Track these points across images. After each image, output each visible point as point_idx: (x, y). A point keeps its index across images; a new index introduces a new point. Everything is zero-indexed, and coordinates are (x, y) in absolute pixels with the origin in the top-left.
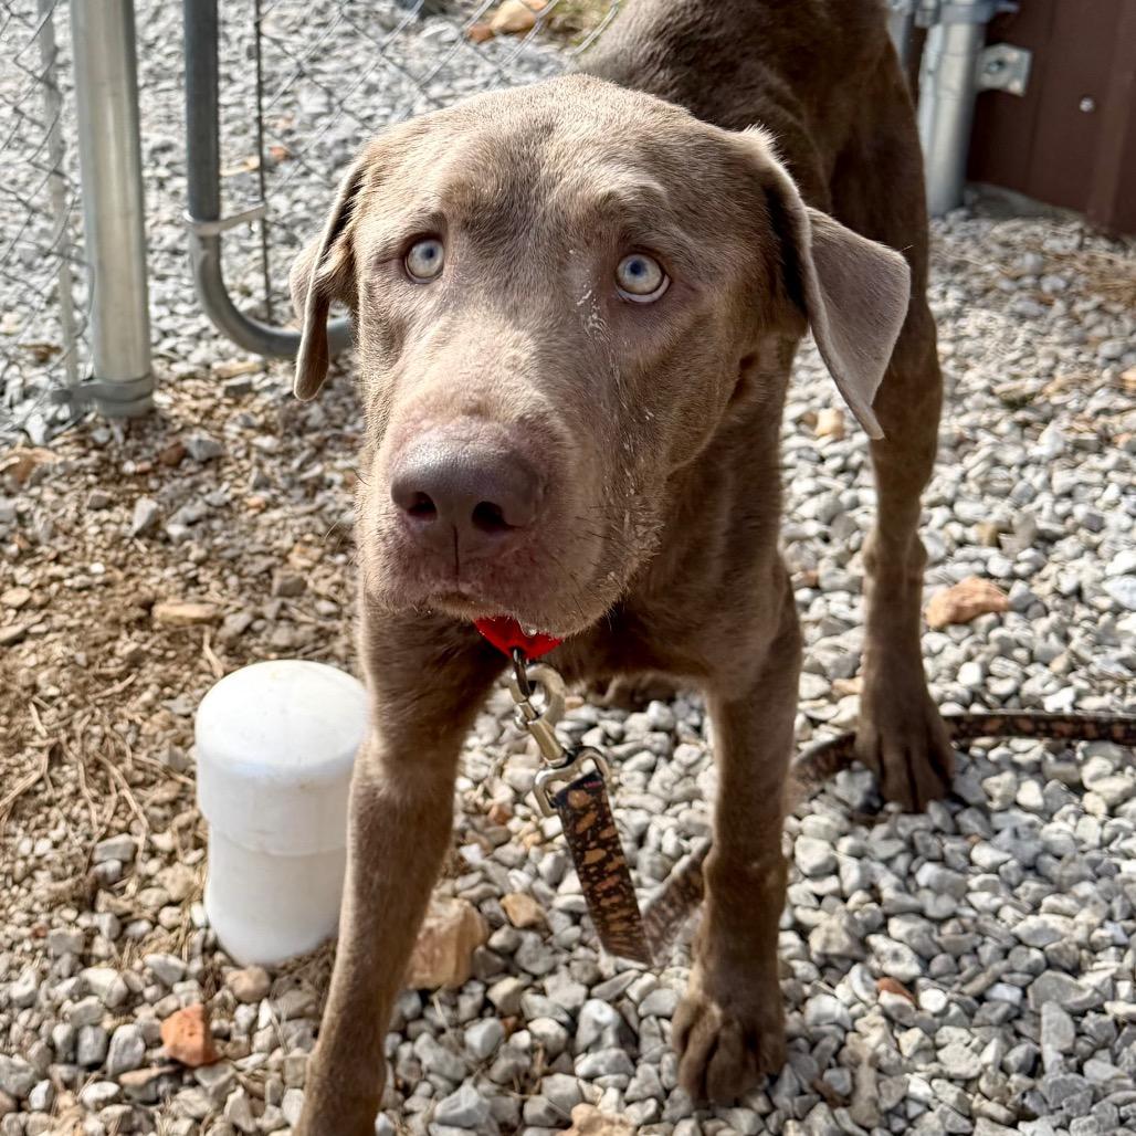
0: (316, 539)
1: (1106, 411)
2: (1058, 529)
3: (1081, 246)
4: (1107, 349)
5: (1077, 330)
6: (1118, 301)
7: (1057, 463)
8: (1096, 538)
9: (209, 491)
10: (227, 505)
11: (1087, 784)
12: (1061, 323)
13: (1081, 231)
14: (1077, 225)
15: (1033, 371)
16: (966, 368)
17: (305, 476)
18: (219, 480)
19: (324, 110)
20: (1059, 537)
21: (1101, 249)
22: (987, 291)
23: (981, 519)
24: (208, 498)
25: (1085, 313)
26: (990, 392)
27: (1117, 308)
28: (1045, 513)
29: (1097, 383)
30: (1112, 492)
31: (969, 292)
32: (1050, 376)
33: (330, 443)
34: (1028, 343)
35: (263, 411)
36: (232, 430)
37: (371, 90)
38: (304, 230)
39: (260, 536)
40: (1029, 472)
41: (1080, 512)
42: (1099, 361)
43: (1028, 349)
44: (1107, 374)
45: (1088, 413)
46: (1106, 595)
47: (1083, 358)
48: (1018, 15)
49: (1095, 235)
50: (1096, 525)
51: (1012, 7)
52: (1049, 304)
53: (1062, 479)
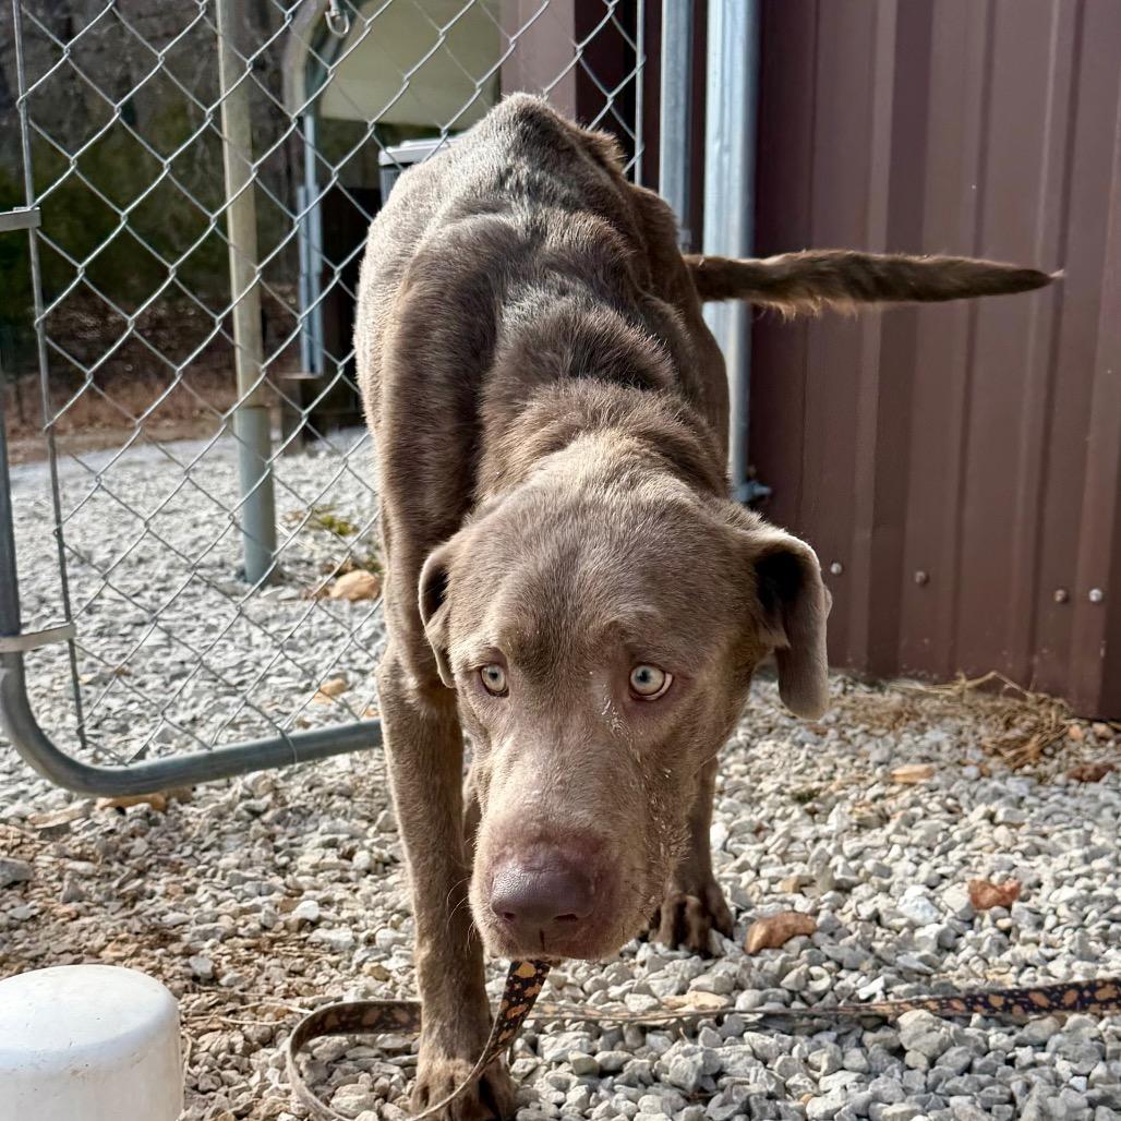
0: (132, 936)
1: (882, 796)
2: (853, 878)
3: (844, 692)
4: (876, 756)
5: (849, 749)
6: (881, 727)
7: (845, 835)
8: (886, 882)
9: (13, 907)
10: (34, 918)
11: (906, 1047)
12: (834, 744)
13: (844, 681)
14: (840, 677)
15: (816, 776)
16: (759, 781)
17: (123, 891)
18: (25, 900)
19: (165, 643)
20: (855, 885)
21: (862, 691)
22: (770, 730)
23: (785, 876)
24: (10, 912)
25: (855, 736)
26: (780, 792)
27: (881, 732)
28: (840, 869)
29: (872, 780)
30: (896, 850)
31: (756, 730)
32: (831, 778)
33: (155, 867)
34: (808, 758)
35: (81, 845)
36: (44, 860)
37: (210, 629)
38: (137, 722)
39: (68, 939)
40: (822, 844)
41: (869, 865)
42: (871, 765)
43: (810, 763)
44: (879, 772)
45: (868, 799)
46: (901, 916)
47: (857, 763)
48: (772, 496)
49: (855, 682)
50: (887, 872)
51: (765, 490)
52: (824, 734)
53: (850, 845)
